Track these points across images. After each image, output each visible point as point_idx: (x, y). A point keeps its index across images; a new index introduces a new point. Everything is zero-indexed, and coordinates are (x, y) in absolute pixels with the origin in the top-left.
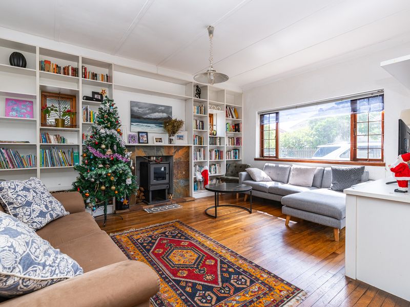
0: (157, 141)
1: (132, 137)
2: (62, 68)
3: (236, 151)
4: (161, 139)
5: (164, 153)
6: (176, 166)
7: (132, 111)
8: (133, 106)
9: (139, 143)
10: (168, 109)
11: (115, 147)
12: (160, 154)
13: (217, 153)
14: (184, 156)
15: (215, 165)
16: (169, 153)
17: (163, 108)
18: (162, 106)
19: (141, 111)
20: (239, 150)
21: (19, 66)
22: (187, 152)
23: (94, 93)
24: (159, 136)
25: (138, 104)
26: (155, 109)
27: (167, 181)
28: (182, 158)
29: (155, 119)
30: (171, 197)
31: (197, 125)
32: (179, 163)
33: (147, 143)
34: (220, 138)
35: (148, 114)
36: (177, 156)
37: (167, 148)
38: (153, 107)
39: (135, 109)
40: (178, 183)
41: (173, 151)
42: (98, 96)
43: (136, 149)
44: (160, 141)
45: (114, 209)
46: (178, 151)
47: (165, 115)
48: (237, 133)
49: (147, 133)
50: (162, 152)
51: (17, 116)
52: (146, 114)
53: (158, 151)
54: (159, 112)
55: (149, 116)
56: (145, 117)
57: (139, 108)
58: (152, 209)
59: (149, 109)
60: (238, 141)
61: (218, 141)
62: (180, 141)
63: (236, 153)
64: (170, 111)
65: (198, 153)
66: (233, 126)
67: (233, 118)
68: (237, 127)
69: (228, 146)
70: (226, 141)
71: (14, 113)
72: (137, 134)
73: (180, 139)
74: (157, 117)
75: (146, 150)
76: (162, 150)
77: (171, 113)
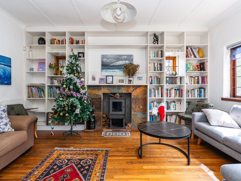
0: (119, 82)
1: (102, 79)
2: (61, 41)
3: (202, 90)
4: (123, 80)
5: (124, 91)
6: (134, 101)
7: (102, 61)
8: (103, 58)
9: (107, 83)
10: (130, 57)
11: (71, 87)
12: (120, 91)
13: (178, 92)
14: (141, 93)
15: (174, 102)
16: (128, 91)
17: (126, 57)
18: (125, 55)
19: (108, 61)
20: (204, 89)
21: (42, 44)
22: (144, 90)
23: (79, 53)
24: (121, 78)
25: (107, 56)
26: (119, 58)
27: (123, 113)
28: (140, 95)
29: (118, 66)
30: (130, 125)
31: (155, 68)
32: (137, 99)
33: (112, 83)
34: (181, 78)
35: (114, 62)
36: (135, 94)
37: (126, 87)
38: (118, 57)
39: (105, 60)
40: (135, 115)
41: (131, 89)
42: (81, 55)
43: (102, 87)
44: (122, 82)
45: (86, 128)
46: (136, 89)
47: (127, 62)
48: (202, 71)
49: (112, 76)
50: (122, 90)
51: (42, 71)
52: (112, 63)
53: (119, 89)
54: (122, 60)
55: (114, 64)
56: (112, 65)
57: (107, 59)
58: (107, 133)
59: (115, 59)
60: (204, 80)
61: (178, 80)
62: (140, 81)
63: (201, 92)
64: (131, 59)
65: (156, 91)
66: (197, 66)
67: (195, 57)
68: (202, 67)
69: (188, 85)
70: (186, 80)
71: (41, 69)
72: (105, 77)
73: (140, 79)
74: (121, 64)
75: (110, 89)
76: (122, 88)
77: (132, 60)
